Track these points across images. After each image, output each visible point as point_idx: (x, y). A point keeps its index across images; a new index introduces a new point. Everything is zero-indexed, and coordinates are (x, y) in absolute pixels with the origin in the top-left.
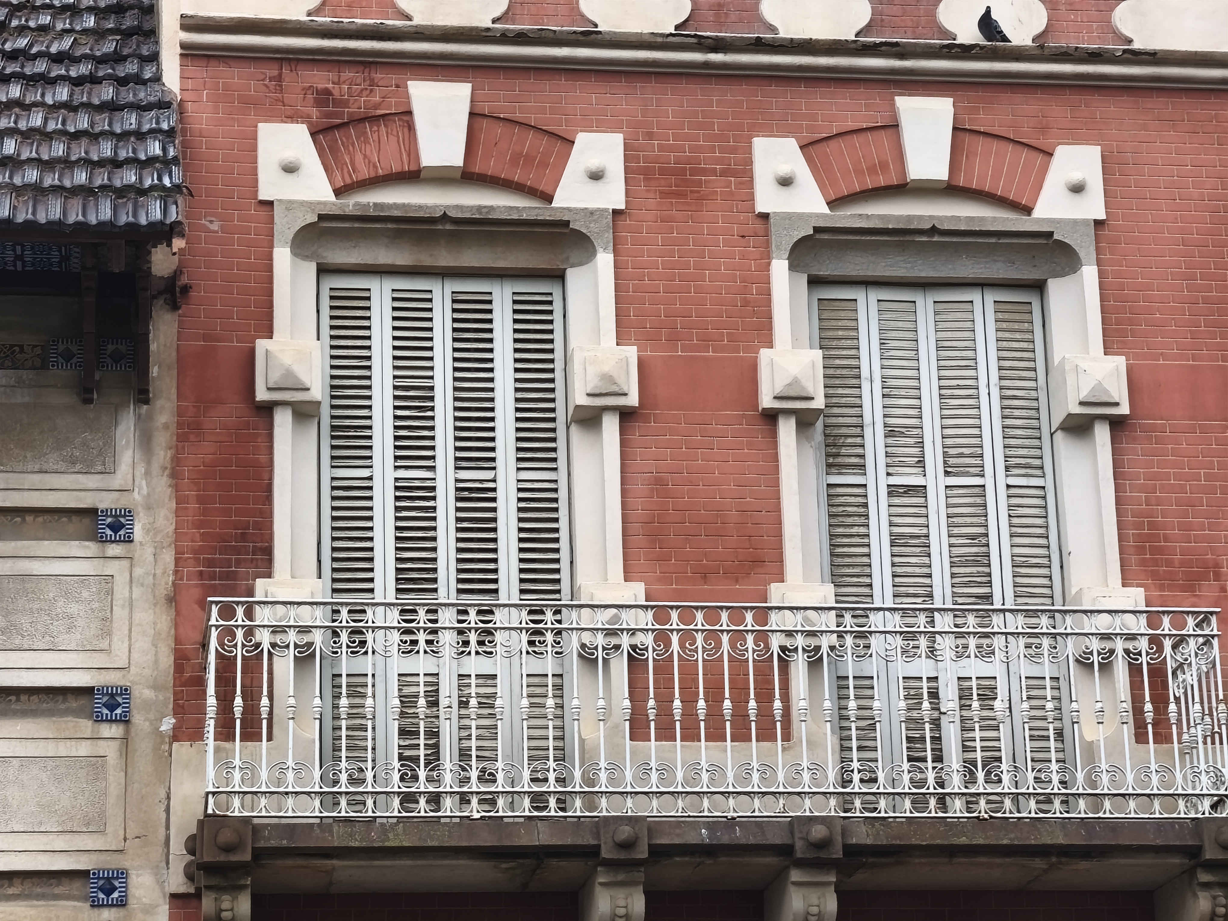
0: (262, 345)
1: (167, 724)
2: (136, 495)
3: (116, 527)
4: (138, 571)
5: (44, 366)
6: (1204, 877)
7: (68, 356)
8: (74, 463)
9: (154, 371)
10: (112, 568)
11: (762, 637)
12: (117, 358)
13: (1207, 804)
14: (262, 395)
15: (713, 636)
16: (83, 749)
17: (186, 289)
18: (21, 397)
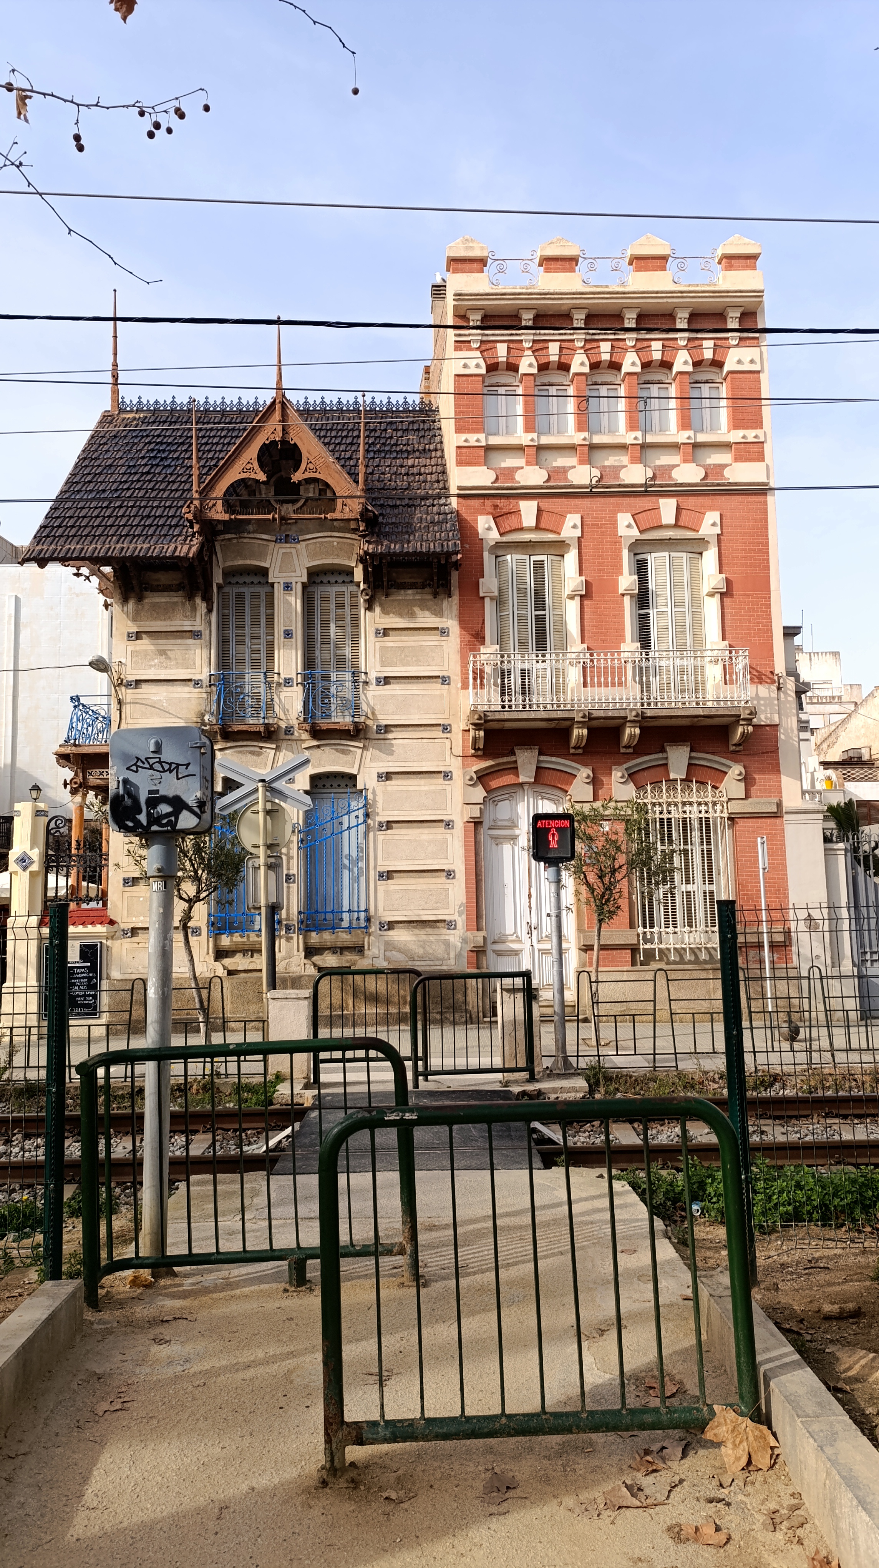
0: (481, 580)
1: (459, 685)
2: (449, 623)
3: (444, 632)
4: (450, 644)
5: (423, 588)
6: (741, 722)
7: (429, 585)
8: (432, 615)
9: (452, 588)
10: (443, 643)
11: (619, 659)
12: (442, 585)
13: (743, 703)
14: (481, 594)
15: (606, 660)
16: (438, 692)
17: (460, 565)
18: (418, 597)
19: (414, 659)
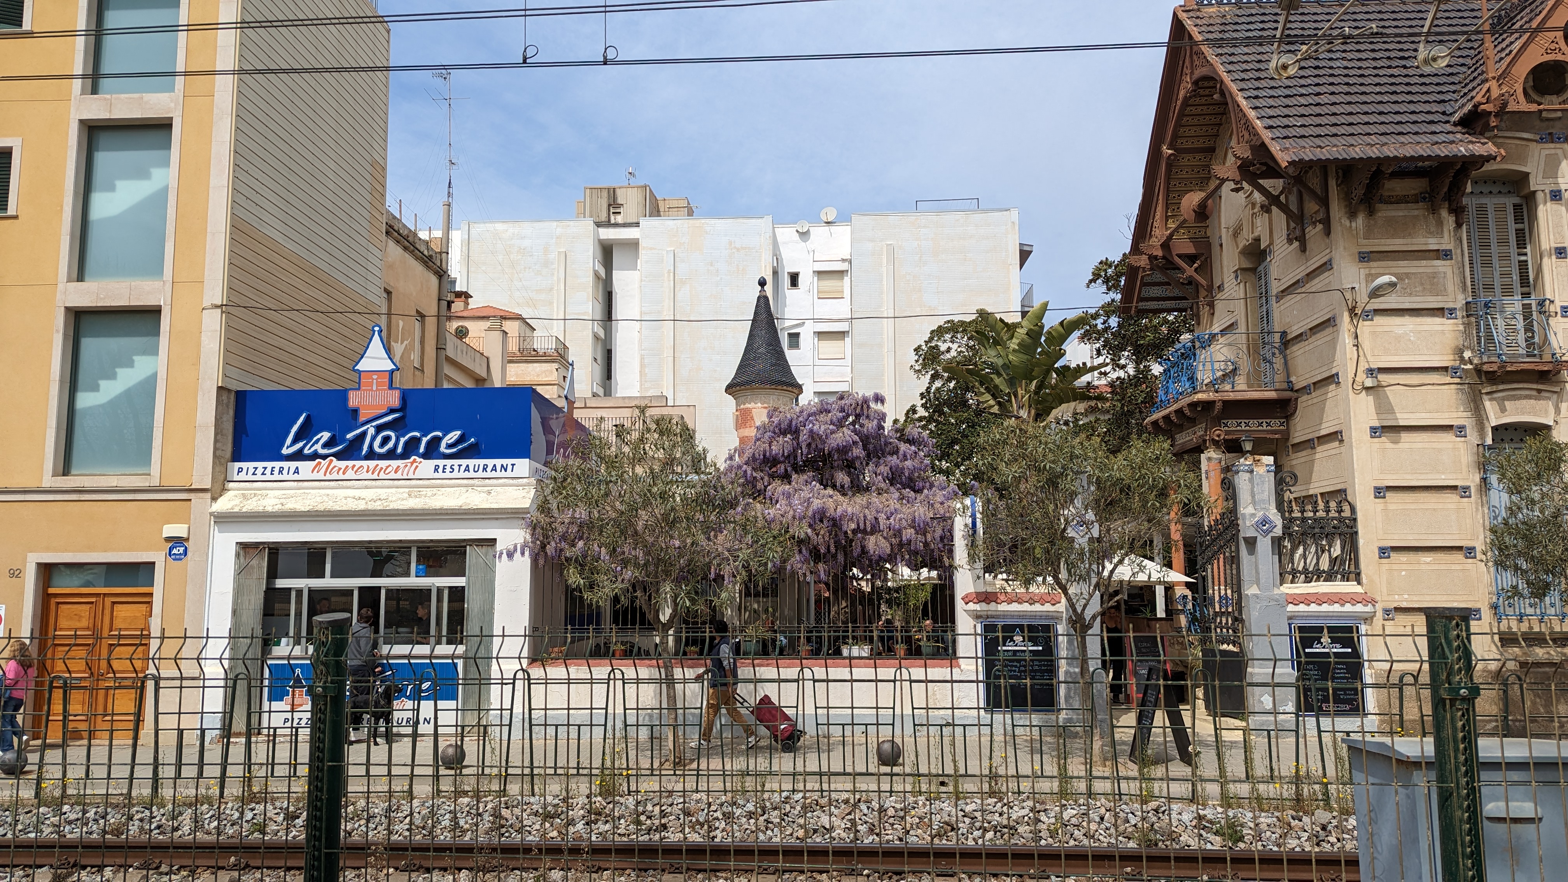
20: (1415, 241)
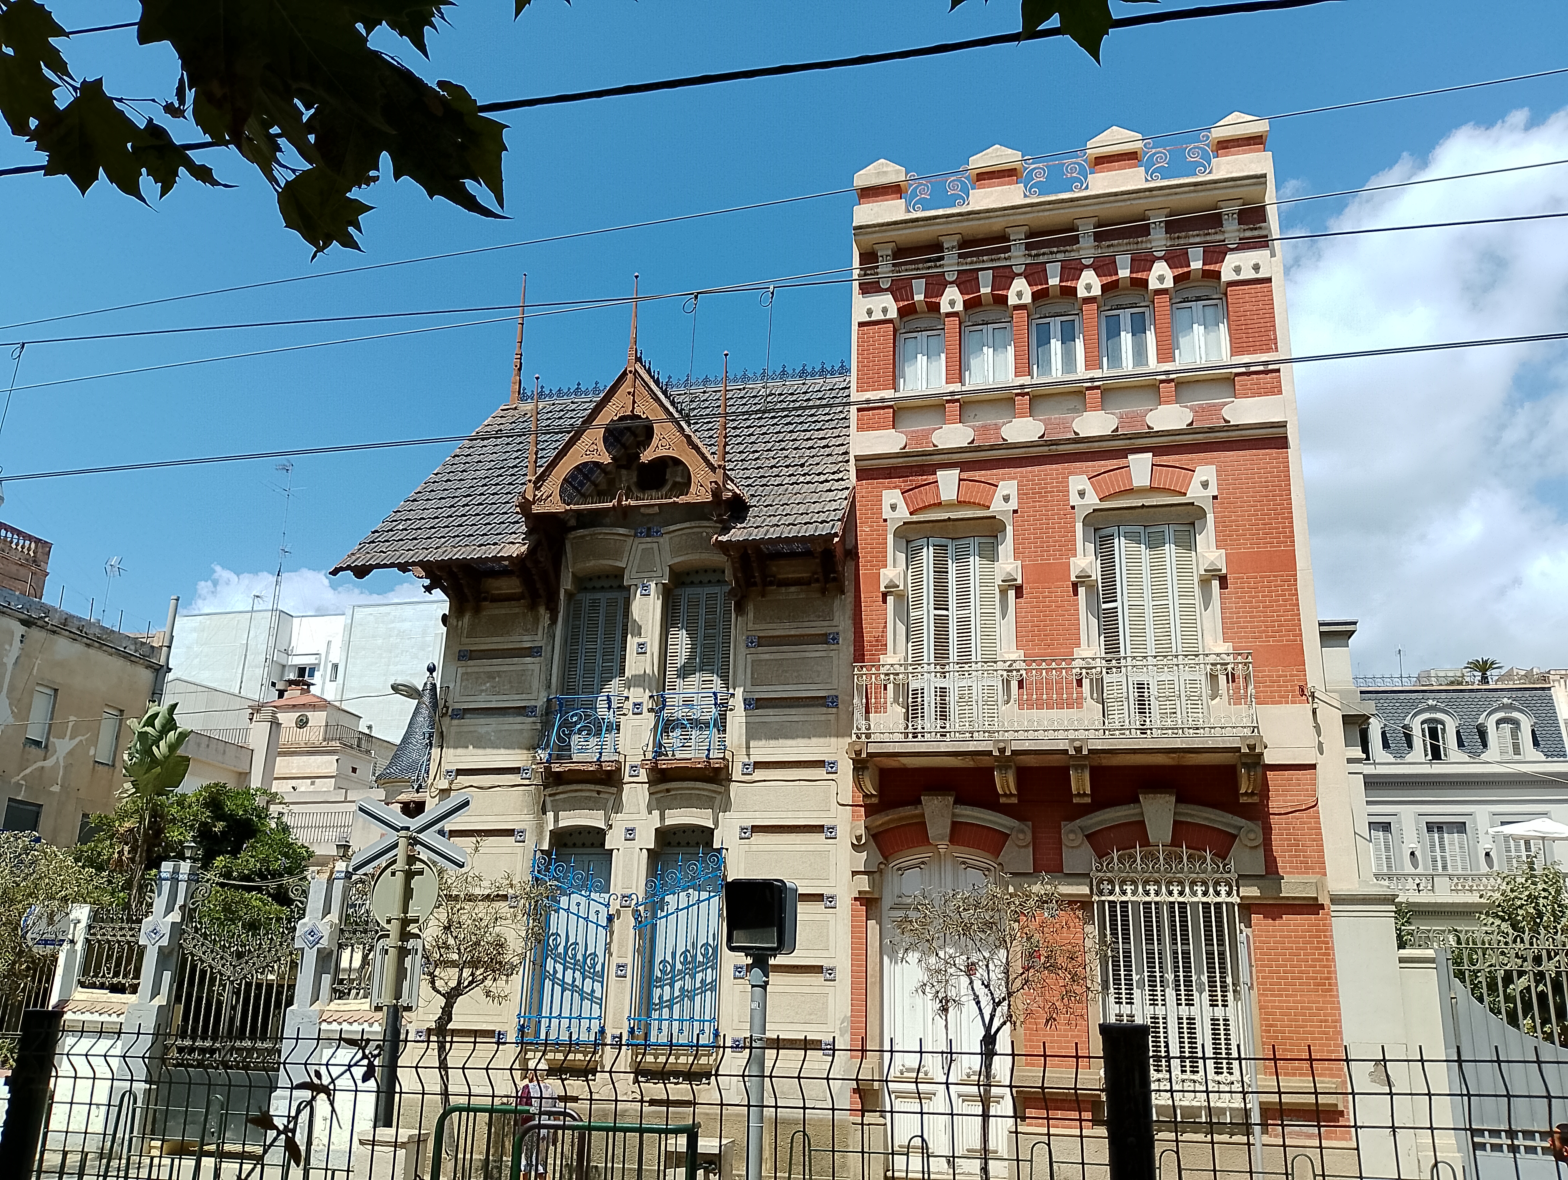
0: (882, 571)
1: (852, 708)
2: (840, 628)
3: (834, 639)
4: (841, 655)
5: (809, 585)
7: (818, 580)
8: (819, 617)
9: (847, 583)
10: (832, 654)
13: (1246, 730)
14: (882, 589)
16: (822, 718)
18: (801, 596)
19: (796, 674)
20: (511, 639)
